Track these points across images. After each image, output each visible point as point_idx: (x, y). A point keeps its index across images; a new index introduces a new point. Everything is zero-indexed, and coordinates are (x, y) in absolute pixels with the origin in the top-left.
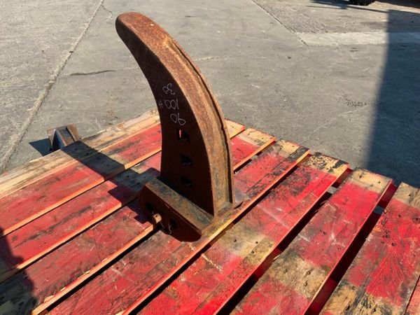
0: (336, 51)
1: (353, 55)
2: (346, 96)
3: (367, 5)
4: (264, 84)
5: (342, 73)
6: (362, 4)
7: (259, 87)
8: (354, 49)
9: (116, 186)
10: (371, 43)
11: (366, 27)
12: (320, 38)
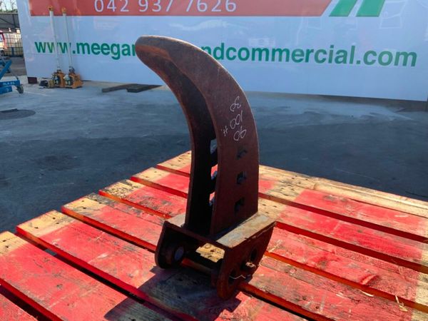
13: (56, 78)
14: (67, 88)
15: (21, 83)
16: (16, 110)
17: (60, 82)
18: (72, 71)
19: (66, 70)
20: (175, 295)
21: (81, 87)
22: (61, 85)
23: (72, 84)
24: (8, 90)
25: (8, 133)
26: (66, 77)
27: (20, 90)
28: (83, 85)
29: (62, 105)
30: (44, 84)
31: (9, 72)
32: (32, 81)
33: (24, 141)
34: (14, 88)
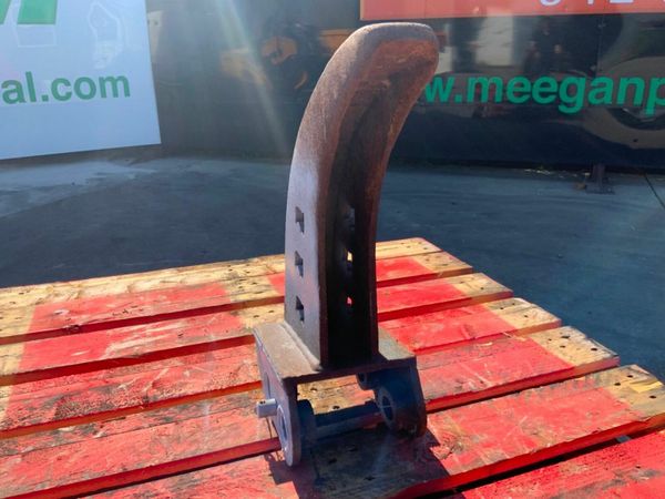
20: (360, 480)
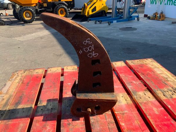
0: (35, 40)
1: (43, 40)
2: (54, 54)
3: (31, 23)
4: (18, 60)
5: (45, 47)
6: (29, 23)
7: (17, 62)
8: (41, 38)
9: (43, 117)
10: (45, 34)
11: (38, 30)
12: (25, 38)
13: (154, 16)
14: (158, 20)
15: (139, 17)
16: (131, 27)
17: (155, 18)
18: (162, 13)
19: (159, 12)
21: (164, 20)
22: (156, 19)
23: (160, 18)
24: (133, 19)
25: (122, 36)
26: (158, 15)
27: (138, 20)
28: (165, 19)
29: (150, 28)
30: (149, 18)
31: (136, 12)
32: (146, 16)
33: (124, 40)
34: (136, 19)
